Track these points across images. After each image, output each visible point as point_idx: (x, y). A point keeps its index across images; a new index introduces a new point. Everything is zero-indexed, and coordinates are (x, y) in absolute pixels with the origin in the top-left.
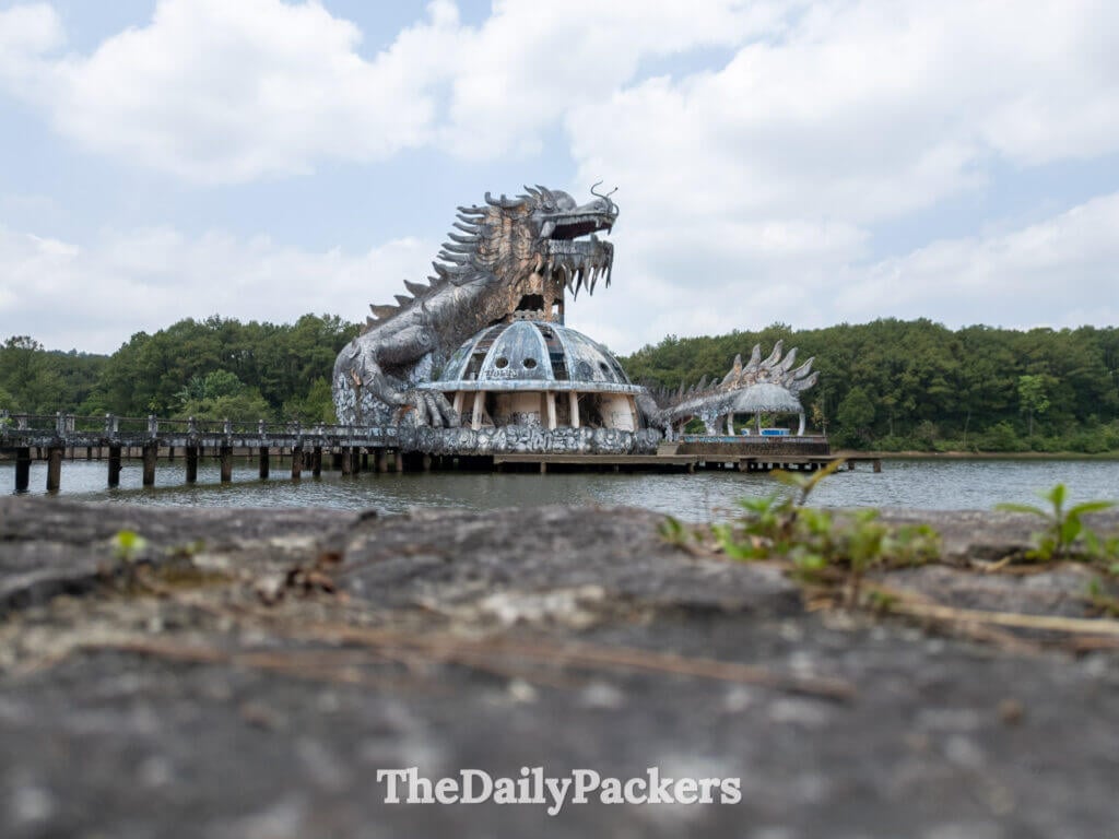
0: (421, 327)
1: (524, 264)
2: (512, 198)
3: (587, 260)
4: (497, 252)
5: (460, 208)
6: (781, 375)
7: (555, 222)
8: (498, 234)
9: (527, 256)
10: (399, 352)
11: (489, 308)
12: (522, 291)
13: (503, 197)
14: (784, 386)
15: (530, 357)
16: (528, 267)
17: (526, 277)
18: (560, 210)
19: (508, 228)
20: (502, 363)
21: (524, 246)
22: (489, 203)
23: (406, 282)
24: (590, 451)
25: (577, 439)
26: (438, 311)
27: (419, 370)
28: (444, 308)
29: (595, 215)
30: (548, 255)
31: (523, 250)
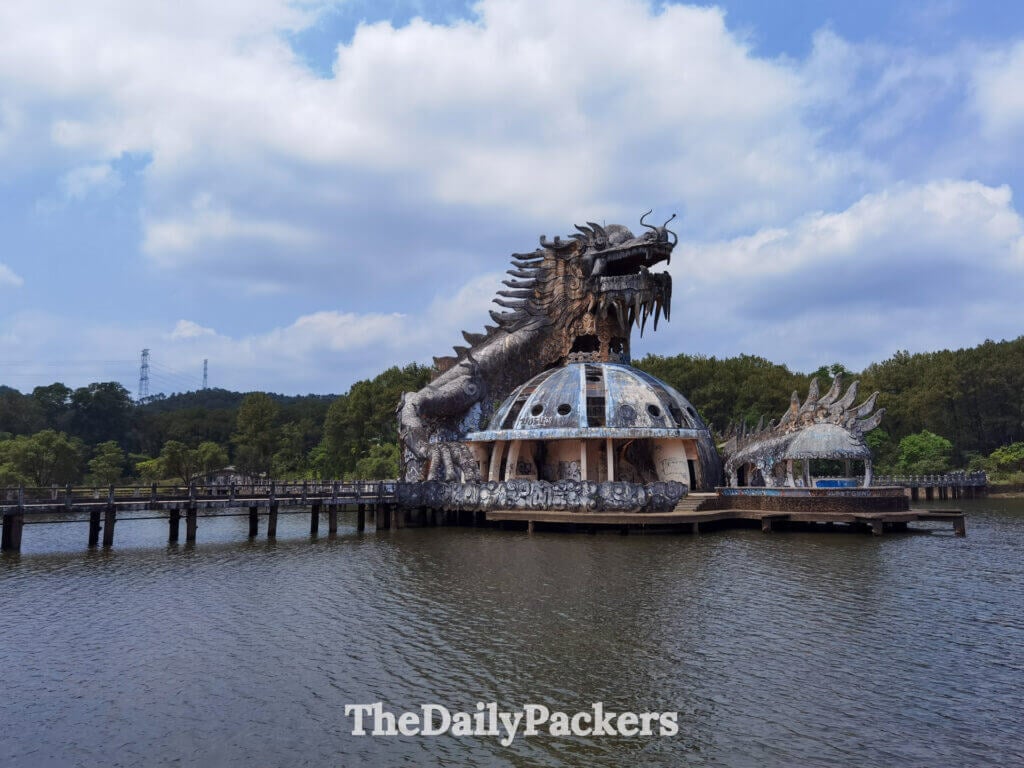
0: (469, 377)
1: (577, 305)
2: (565, 239)
3: (638, 295)
4: (552, 295)
5: (514, 255)
6: (842, 414)
7: (606, 258)
8: (551, 277)
9: (578, 296)
10: (443, 403)
11: (543, 353)
12: (575, 332)
13: (557, 239)
14: (845, 426)
15: (566, 402)
16: (580, 307)
17: (579, 317)
18: (611, 245)
19: (561, 269)
20: (536, 410)
21: (577, 286)
22: (544, 245)
23: (464, 333)
24: (595, 508)
25: (579, 494)
26: (487, 359)
27: (468, 420)
28: (492, 358)
29: (644, 246)
30: (599, 294)
31: (575, 290)
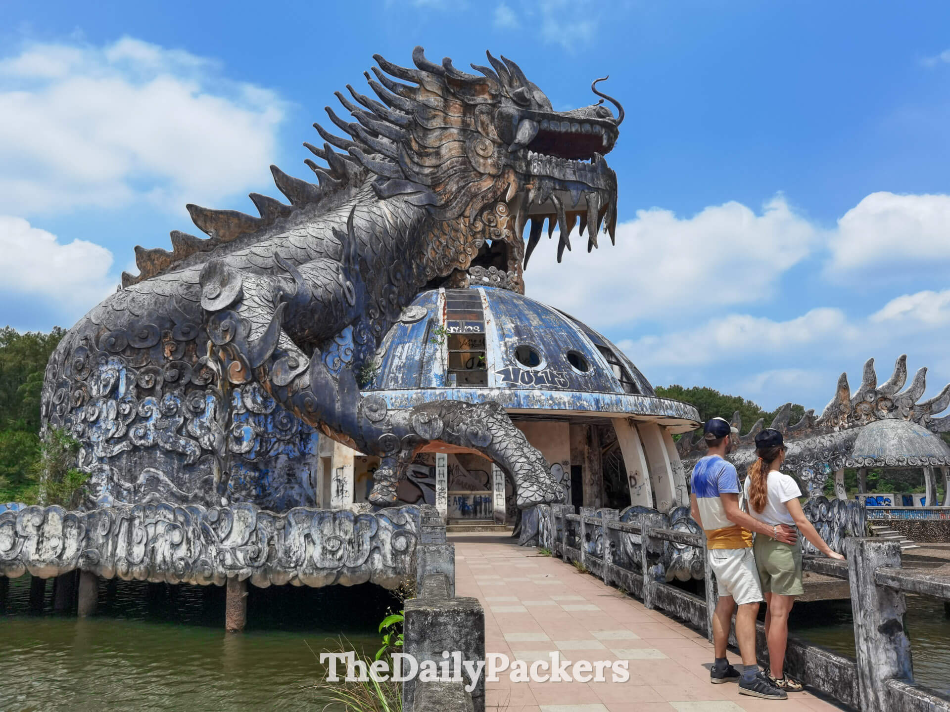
1: (487, 184)
2: (464, 69)
3: (594, 195)
4: (438, 154)
6: (912, 408)
7: (538, 123)
8: (437, 123)
11: (429, 254)
12: (483, 232)
14: (919, 424)
16: (493, 189)
19: (455, 116)
21: (487, 151)
23: (273, 169)
30: (527, 177)
31: (485, 158)
